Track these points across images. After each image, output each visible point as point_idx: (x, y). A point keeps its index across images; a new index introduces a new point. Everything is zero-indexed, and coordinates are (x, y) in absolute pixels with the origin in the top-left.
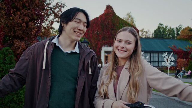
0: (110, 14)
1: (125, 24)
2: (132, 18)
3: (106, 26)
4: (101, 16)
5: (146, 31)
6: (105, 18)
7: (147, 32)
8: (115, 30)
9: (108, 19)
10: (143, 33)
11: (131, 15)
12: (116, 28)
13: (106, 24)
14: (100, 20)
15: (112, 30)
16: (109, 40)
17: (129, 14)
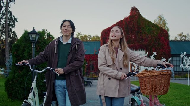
0: (135, 16)
1: (152, 26)
2: (164, 21)
3: (132, 29)
4: (126, 19)
5: (185, 35)
6: (130, 20)
7: (186, 37)
8: (141, 33)
9: (133, 21)
10: (182, 37)
11: (163, 17)
12: (142, 31)
13: (131, 26)
14: (124, 22)
15: (138, 33)
16: (135, 43)
17: (161, 16)
